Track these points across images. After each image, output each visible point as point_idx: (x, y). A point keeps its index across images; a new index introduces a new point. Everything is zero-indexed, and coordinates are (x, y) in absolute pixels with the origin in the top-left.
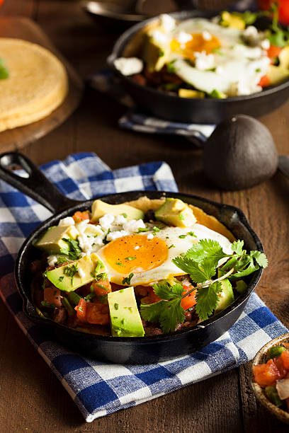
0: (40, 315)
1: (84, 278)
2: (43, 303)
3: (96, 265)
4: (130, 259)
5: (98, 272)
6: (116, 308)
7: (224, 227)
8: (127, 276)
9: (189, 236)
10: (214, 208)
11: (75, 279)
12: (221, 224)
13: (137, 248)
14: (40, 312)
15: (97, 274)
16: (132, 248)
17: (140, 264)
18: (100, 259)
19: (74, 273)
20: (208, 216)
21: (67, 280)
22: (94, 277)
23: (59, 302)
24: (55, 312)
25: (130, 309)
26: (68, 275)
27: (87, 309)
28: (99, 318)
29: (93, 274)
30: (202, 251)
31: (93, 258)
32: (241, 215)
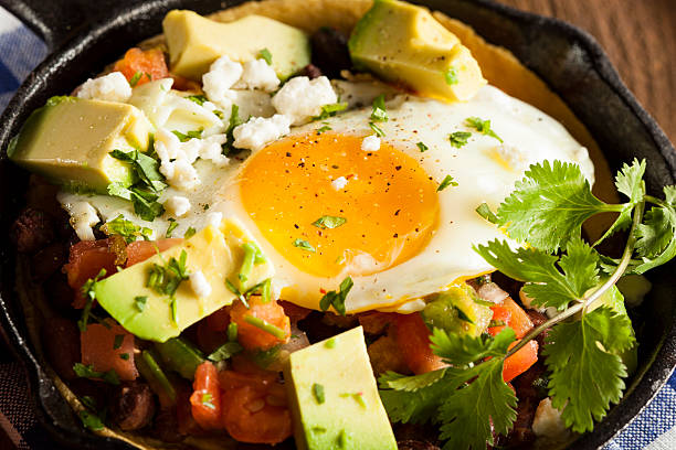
0: (70, 405)
1: (209, 297)
2: (79, 369)
3: (241, 255)
4: (329, 224)
5: (250, 278)
6: (319, 400)
7: (540, 84)
8: (334, 285)
9: (476, 135)
10: (509, 25)
11: (180, 301)
12: (532, 76)
13: (341, 183)
14: (69, 395)
15: (245, 285)
16: (327, 184)
17: (362, 243)
18: (251, 235)
19: (174, 282)
20: (490, 47)
21: (156, 305)
22: (237, 293)
23: (130, 367)
24: (123, 401)
25: (357, 397)
26: (161, 290)
27: (223, 393)
28: (265, 427)
29: (232, 282)
30: (535, 197)
31: (230, 231)
32: (593, 55)
